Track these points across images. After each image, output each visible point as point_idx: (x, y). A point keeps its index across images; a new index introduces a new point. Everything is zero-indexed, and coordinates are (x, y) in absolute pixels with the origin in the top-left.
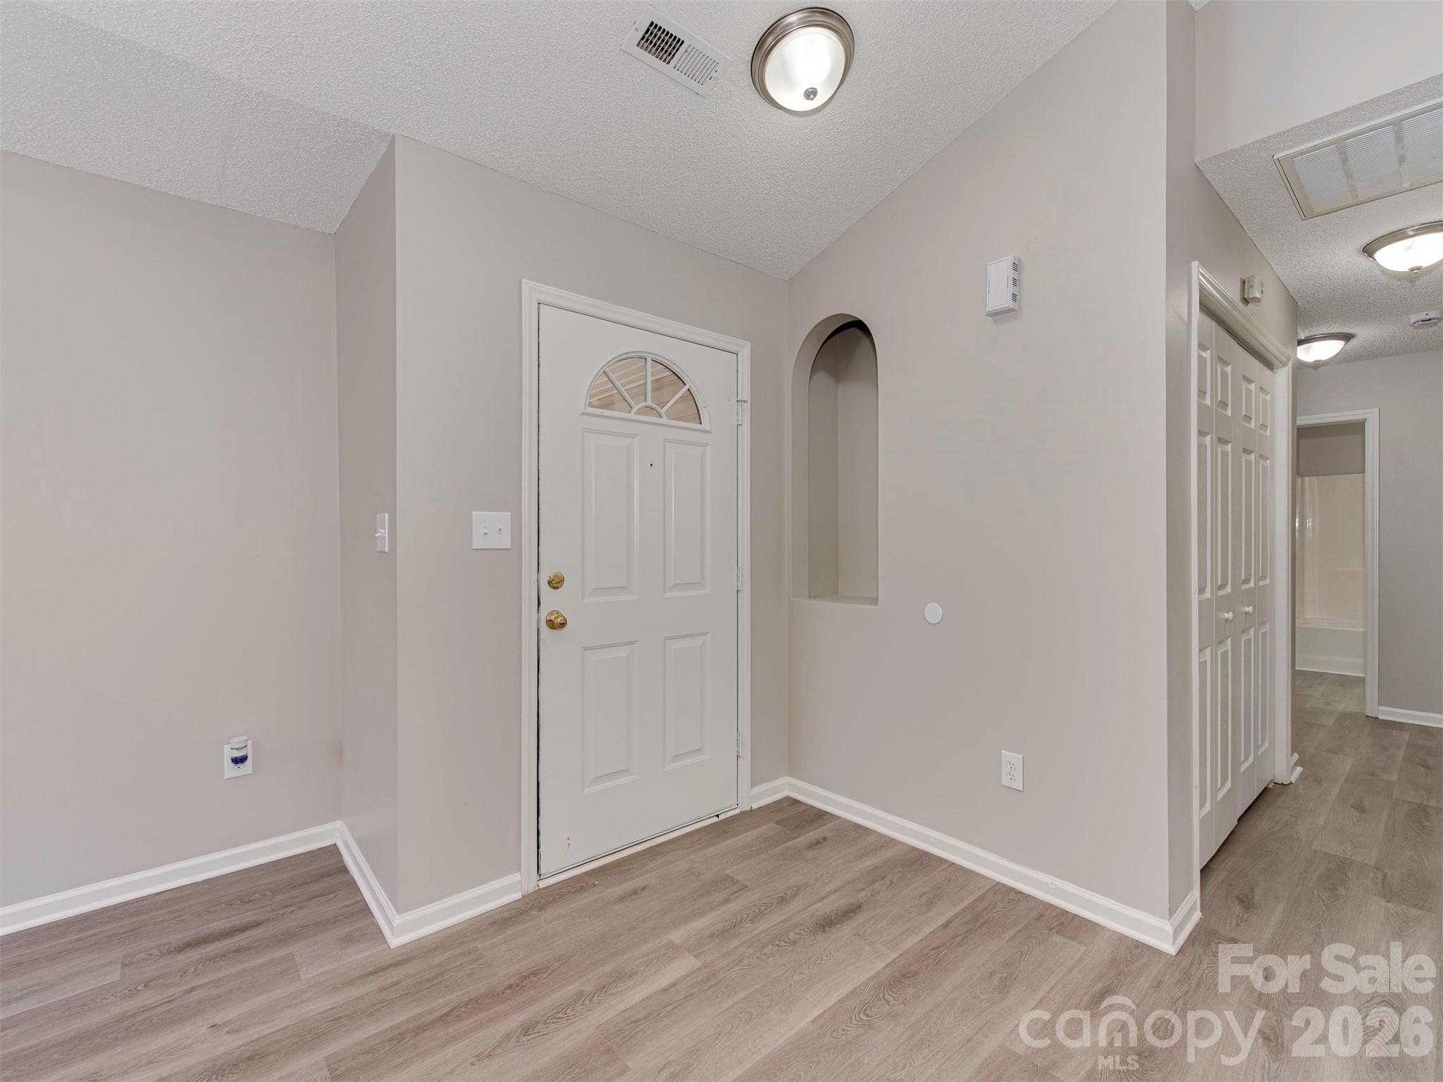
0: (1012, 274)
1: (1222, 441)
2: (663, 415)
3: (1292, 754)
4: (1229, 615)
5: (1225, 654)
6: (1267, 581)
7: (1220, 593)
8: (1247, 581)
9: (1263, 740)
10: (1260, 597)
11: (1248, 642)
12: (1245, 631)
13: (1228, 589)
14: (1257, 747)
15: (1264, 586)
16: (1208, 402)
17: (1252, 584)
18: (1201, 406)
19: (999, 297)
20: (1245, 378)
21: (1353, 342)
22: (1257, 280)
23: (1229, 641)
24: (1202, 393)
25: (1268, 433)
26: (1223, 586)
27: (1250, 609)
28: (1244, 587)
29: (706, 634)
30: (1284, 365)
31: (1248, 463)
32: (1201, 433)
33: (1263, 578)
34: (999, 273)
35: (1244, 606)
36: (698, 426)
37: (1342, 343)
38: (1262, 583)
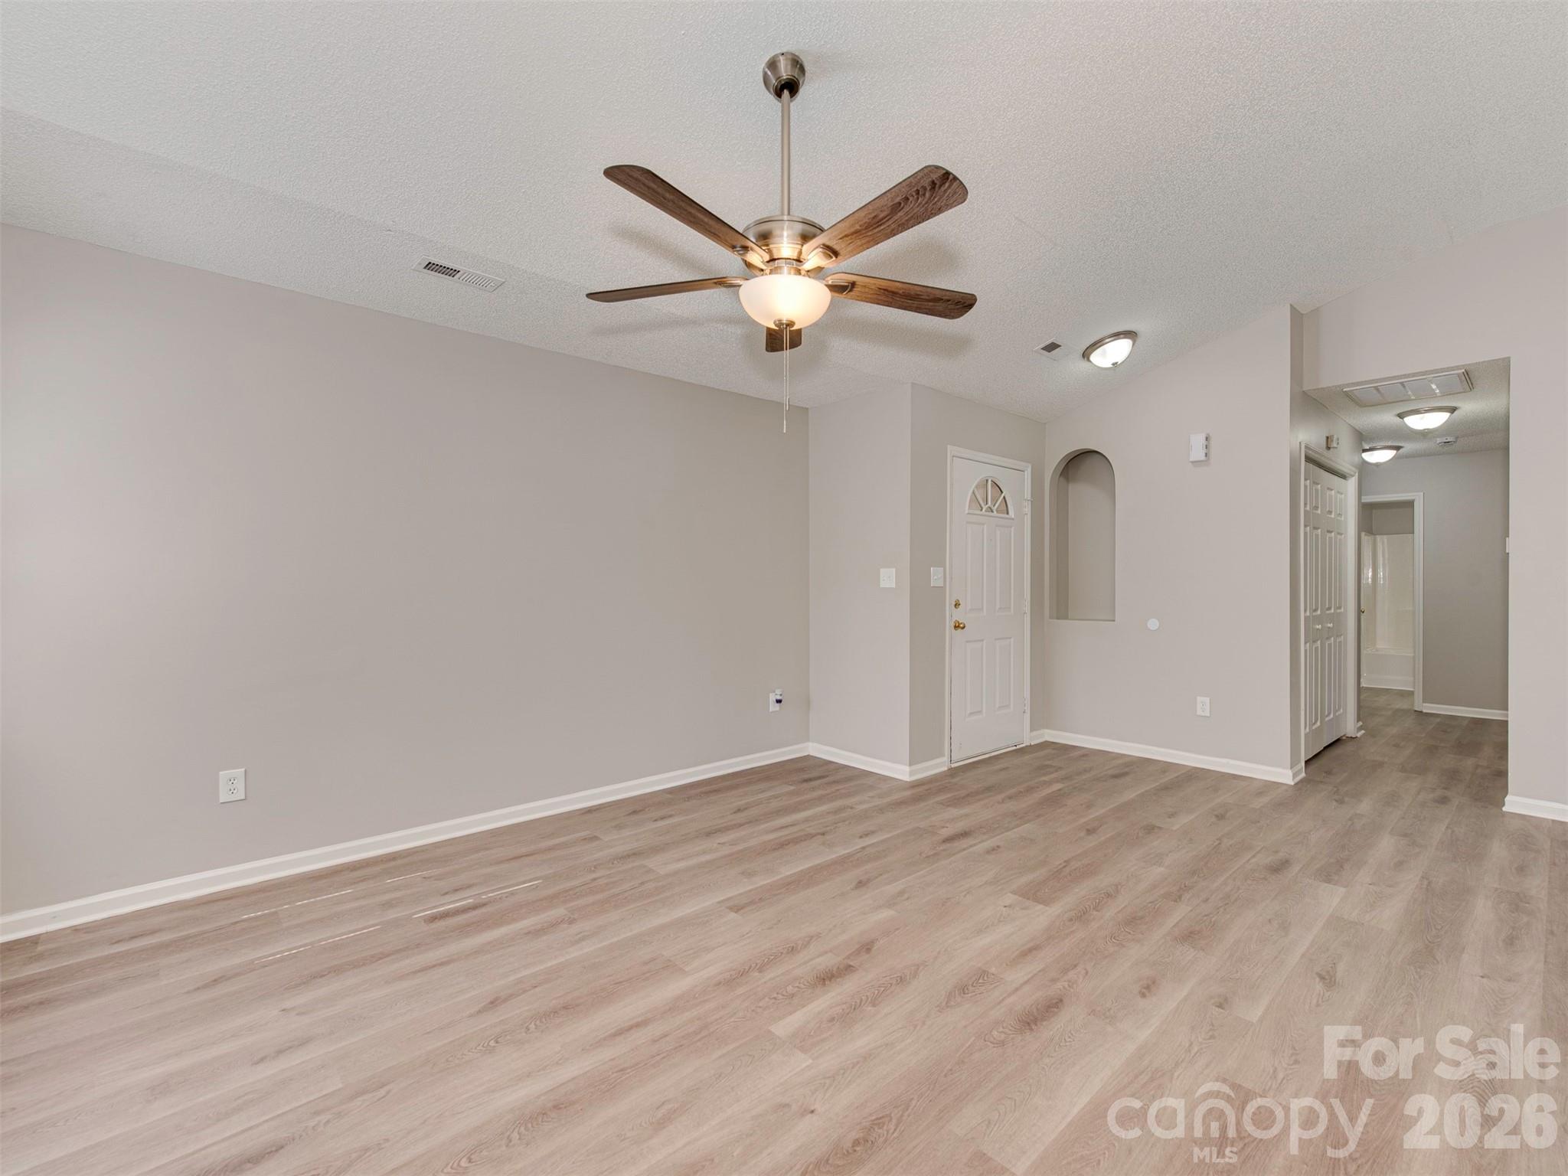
0: (1205, 443)
1: (1316, 528)
2: (994, 511)
3: (1358, 721)
4: (1319, 627)
5: (1316, 648)
6: (1342, 610)
7: (1314, 614)
8: (1329, 608)
9: (1339, 709)
10: (1338, 619)
11: (1330, 645)
12: (1328, 638)
13: (1319, 612)
14: (1336, 711)
15: (1340, 613)
16: (1308, 508)
17: (1332, 611)
18: (1305, 511)
19: (1198, 454)
20: (1328, 489)
21: (1401, 451)
22: (1335, 437)
23: (1319, 642)
24: (1305, 504)
25: (1343, 519)
26: (1316, 610)
27: (1331, 625)
28: (1328, 612)
29: (1010, 638)
30: (1353, 476)
31: (1330, 538)
32: (1305, 526)
33: (1340, 608)
34: (1198, 441)
35: (1327, 623)
36: (1007, 516)
37: (1395, 452)
38: (1339, 611)
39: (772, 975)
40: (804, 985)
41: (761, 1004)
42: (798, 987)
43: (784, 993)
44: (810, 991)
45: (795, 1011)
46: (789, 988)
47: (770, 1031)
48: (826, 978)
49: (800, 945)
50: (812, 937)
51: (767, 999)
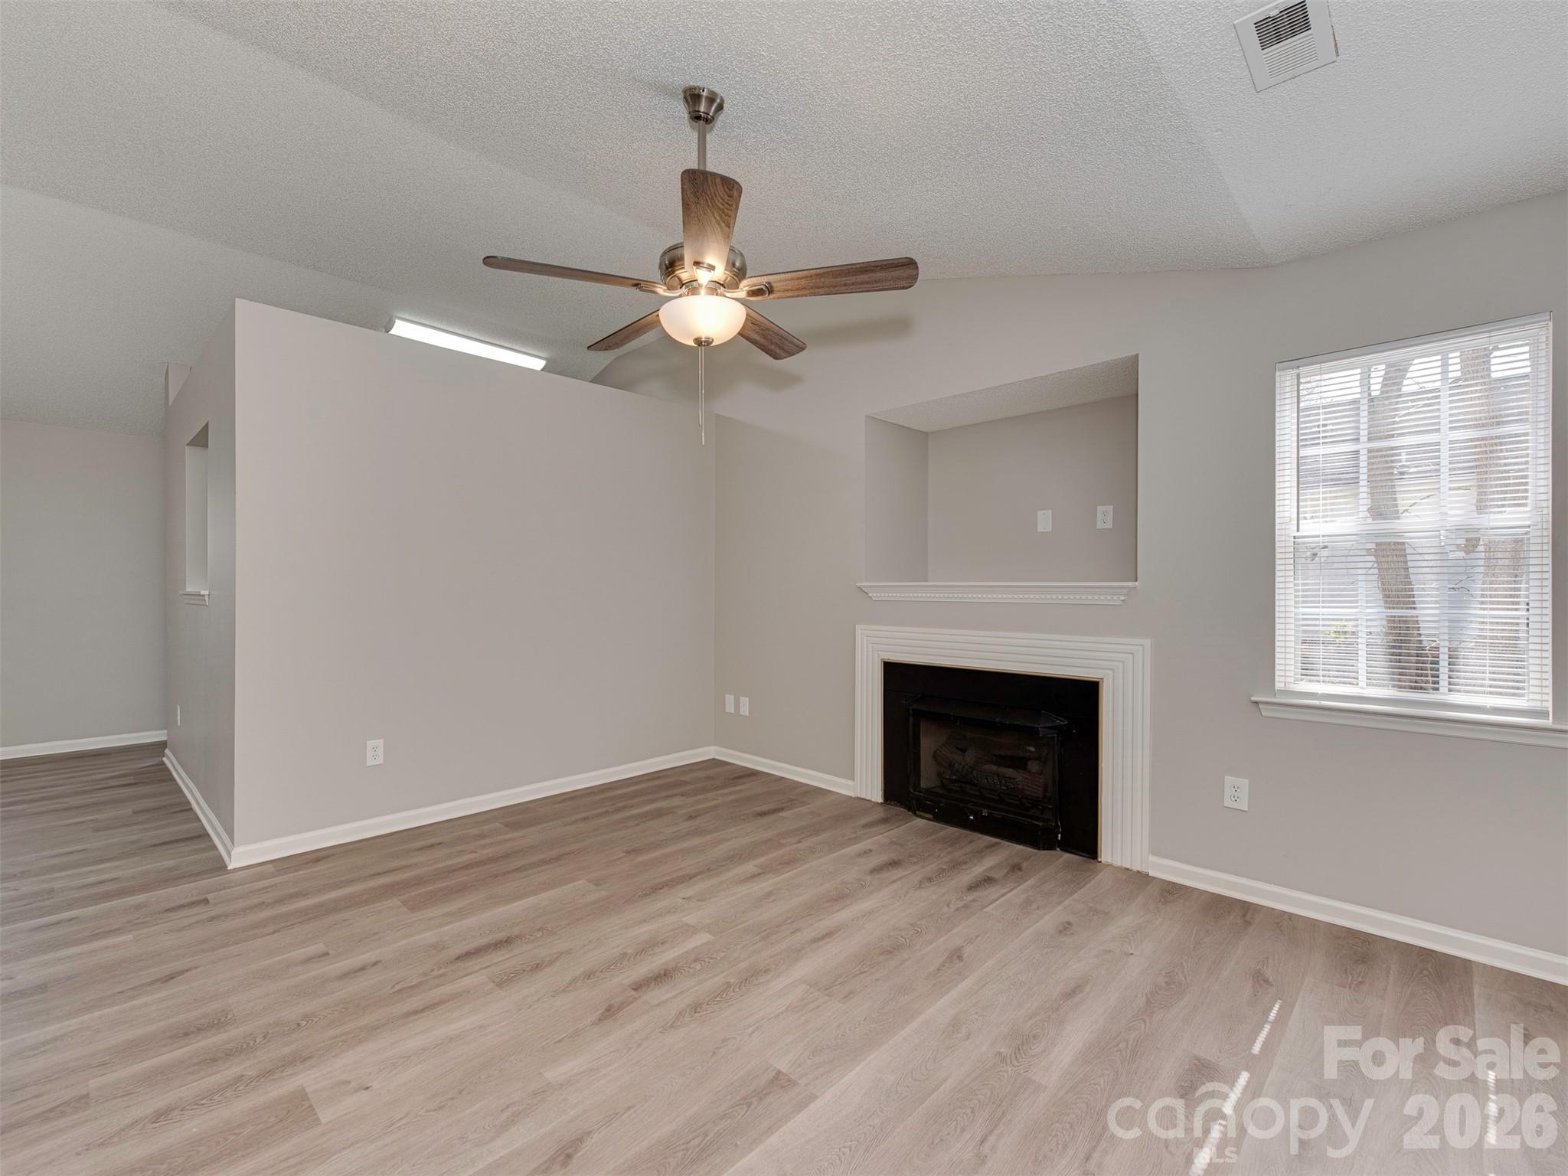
39: (717, 979)
40: (684, 970)
41: (723, 954)
42: (691, 968)
43: (703, 963)
44: (679, 965)
45: (693, 948)
46: (698, 967)
47: (714, 935)
48: (663, 976)
49: (687, 1014)
50: (672, 1026)
51: (719, 958)
